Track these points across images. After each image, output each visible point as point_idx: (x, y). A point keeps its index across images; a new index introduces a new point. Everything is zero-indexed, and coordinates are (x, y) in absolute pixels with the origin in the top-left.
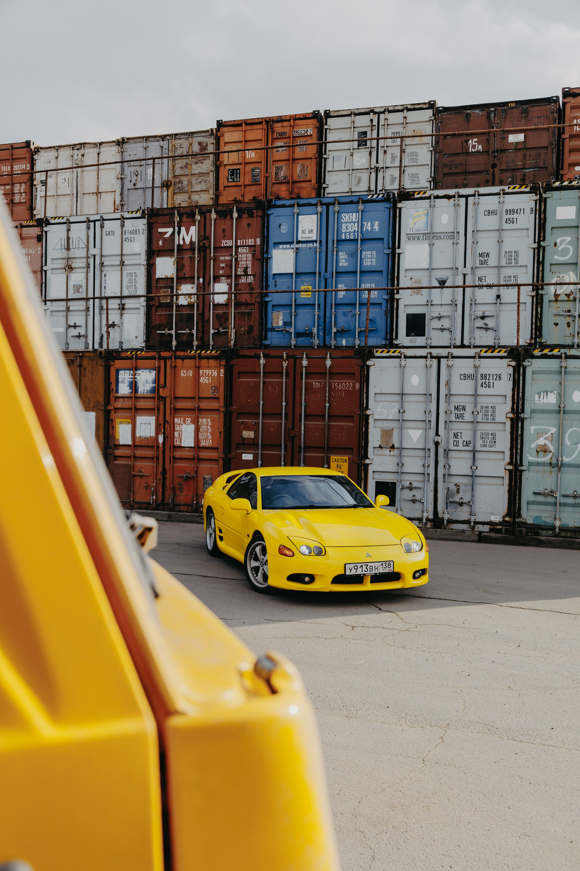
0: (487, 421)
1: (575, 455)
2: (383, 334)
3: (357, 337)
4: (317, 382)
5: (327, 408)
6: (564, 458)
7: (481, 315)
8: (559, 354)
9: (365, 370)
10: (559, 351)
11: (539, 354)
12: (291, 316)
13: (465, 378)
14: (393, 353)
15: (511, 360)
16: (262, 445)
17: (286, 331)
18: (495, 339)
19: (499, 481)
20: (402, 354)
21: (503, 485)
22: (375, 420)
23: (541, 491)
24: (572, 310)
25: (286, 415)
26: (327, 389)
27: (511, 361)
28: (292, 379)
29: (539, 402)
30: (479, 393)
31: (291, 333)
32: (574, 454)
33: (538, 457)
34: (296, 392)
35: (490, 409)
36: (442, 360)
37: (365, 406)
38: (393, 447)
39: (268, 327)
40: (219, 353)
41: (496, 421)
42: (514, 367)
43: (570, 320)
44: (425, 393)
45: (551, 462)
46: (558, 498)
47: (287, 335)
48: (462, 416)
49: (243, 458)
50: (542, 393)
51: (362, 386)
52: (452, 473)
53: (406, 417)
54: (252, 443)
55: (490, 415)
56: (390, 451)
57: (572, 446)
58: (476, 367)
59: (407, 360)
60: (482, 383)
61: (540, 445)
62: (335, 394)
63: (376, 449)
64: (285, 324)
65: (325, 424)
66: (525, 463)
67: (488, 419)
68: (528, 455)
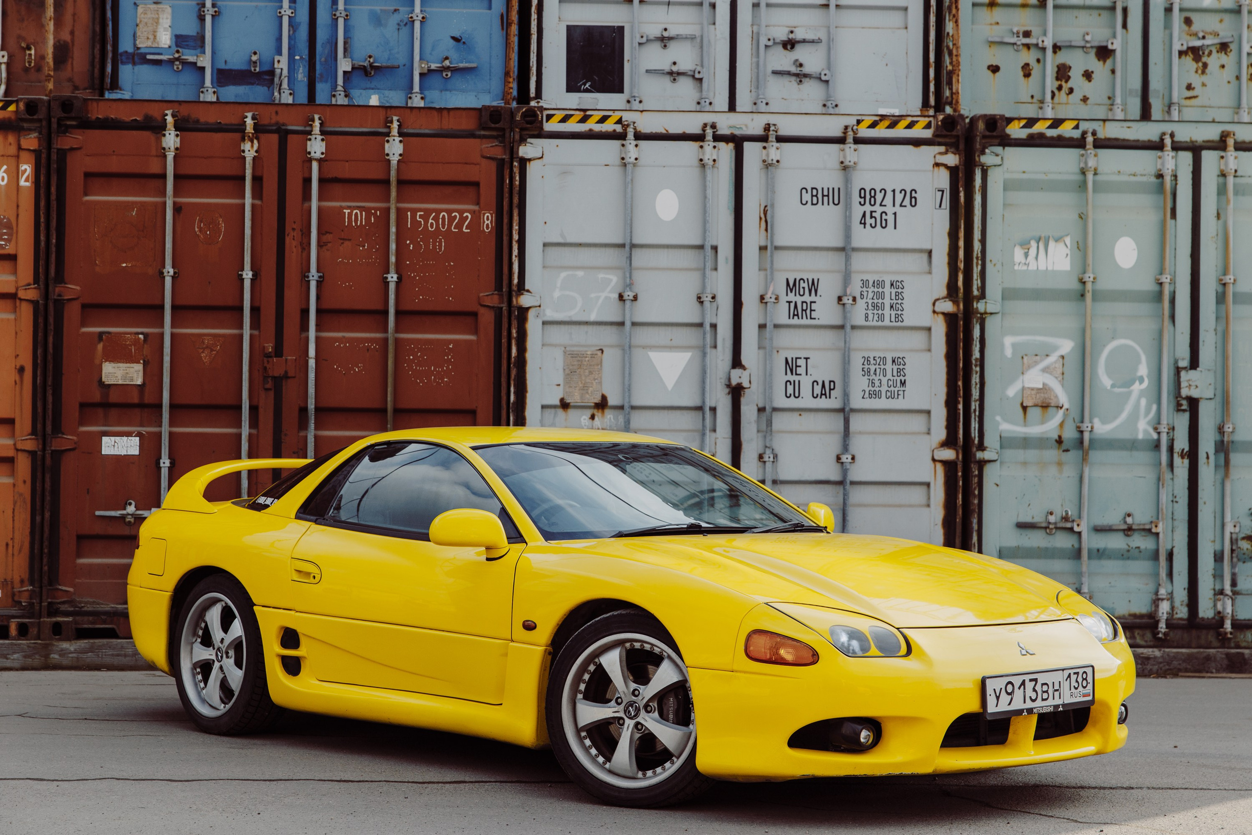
0: (880, 323)
1: (1124, 416)
2: (496, 84)
3: (416, 88)
4: (361, 209)
5: (392, 287)
6: (1097, 423)
7: (785, 38)
8: (1077, 134)
9: (516, 170)
10: (1077, 127)
11: (1023, 134)
12: (202, 19)
13: (815, 199)
14: (597, 122)
15: (942, 149)
16: (172, 406)
17: (185, 63)
18: (824, 105)
19: (917, 495)
20: (628, 125)
21: (928, 506)
22: (544, 323)
23: (1037, 519)
24: (1036, 31)
25: (255, 310)
26: (393, 229)
27: (946, 153)
28: (275, 197)
29: (1025, 268)
30: (855, 243)
31: (203, 69)
32: (1121, 411)
33: (1025, 423)
34: (288, 240)
35: (887, 289)
36: (747, 145)
37: (516, 281)
38: (602, 405)
39: (122, 49)
40: (16, 112)
41: (906, 323)
42: (953, 171)
43: (1030, 57)
44: (698, 242)
45: (1060, 437)
46: (1084, 536)
47: (188, 77)
48: (807, 310)
49: (105, 451)
50: (1033, 244)
51: (506, 220)
52: (783, 477)
53: (644, 311)
54: (136, 400)
55: (887, 307)
56: (593, 417)
57: (1117, 390)
58: (845, 168)
59: (642, 143)
60: (864, 215)
61: (1032, 389)
62: (417, 246)
63: (549, 413)
64: (180, 40)
65: (386, 340)
66: (991, 440)
67: (881, 318)
68: (998, 418)
